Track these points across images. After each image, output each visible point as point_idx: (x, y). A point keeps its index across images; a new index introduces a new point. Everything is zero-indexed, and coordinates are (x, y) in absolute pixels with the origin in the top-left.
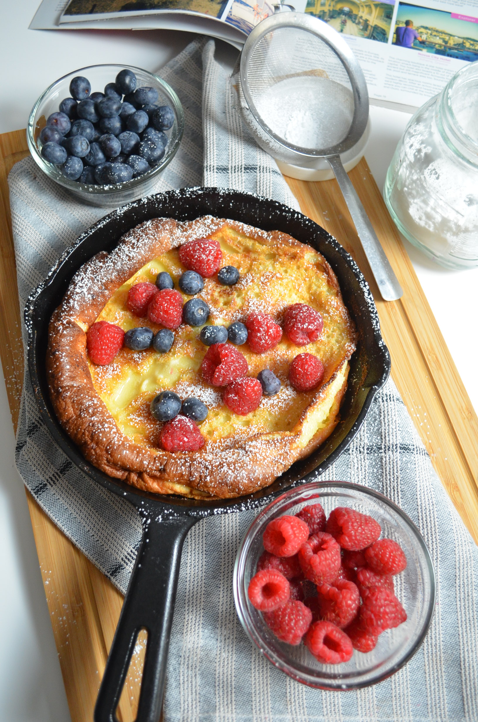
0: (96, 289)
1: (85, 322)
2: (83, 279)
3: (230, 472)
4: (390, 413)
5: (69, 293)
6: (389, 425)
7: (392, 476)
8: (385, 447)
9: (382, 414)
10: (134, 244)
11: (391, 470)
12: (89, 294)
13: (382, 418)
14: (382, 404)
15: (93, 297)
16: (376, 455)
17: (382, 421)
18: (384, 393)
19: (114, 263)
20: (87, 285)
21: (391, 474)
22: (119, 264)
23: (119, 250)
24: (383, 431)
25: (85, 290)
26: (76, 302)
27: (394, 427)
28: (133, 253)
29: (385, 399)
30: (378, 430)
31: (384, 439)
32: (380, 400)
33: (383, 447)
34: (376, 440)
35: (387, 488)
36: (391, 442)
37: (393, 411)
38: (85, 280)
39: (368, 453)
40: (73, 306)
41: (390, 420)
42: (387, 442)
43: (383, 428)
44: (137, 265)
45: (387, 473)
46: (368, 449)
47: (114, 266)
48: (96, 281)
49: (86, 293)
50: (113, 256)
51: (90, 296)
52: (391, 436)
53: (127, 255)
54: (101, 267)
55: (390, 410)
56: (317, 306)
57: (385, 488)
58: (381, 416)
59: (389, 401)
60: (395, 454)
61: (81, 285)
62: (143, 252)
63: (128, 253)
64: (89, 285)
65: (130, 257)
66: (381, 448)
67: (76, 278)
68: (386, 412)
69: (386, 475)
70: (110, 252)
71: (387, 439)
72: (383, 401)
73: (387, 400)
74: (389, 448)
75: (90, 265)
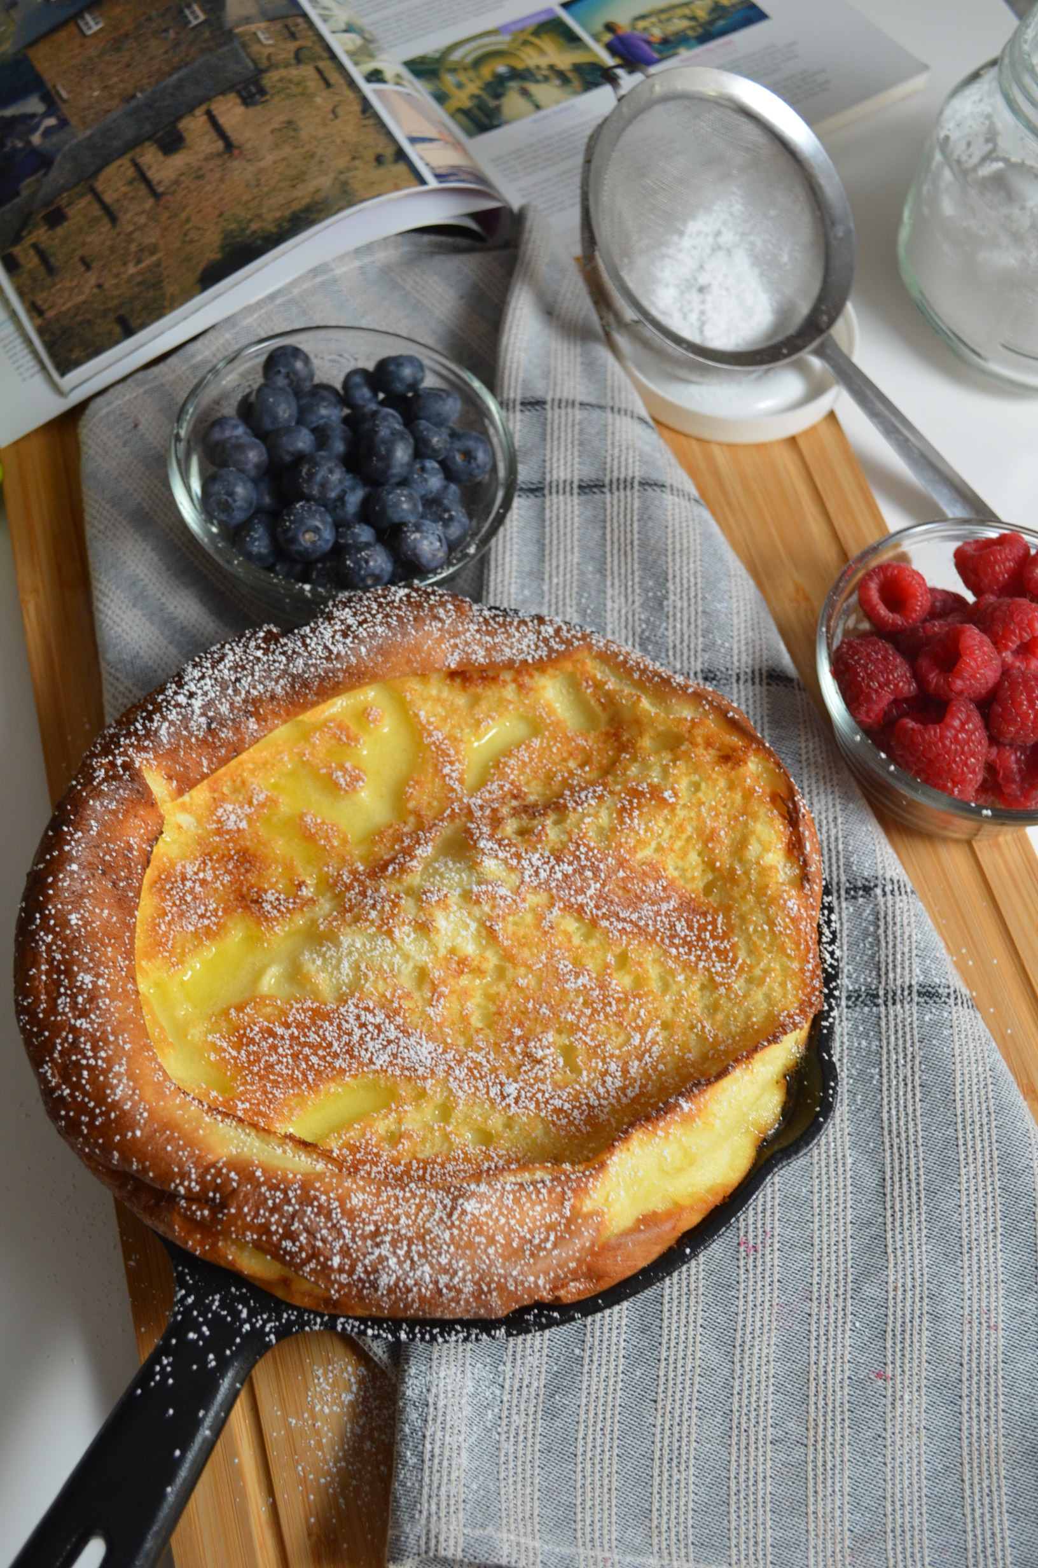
0: (224, 709)
1: (170, 778)
2: (203, 677)
4: (898, 919)
5: (161, 697)
6: (894, 946)
7: (902, 1055)
8: (886, 994)
9: (882, 923)
10: (349, 627)
11: (900, 1042)
12: (204, 714)
13: (881, 931)
14: (881, 900)
15: (209, 724)
16: (866, 1009)
17: (882, 938)
18: (888, 877)
19: (289, 659)
20: (205, 694)
21: (900, 1050)
22: (300, 661)
23: (313, 631)
24: (883, 958)
25: (197, 703)
26: (166, 724)
27: (906, 950)
28: (340, 647)
29: (888, 888)
30: (873, 957)
31: (884, 978)
32: (878, 891)
33: (881, 993)
34: (867, 978)
35: (889, 1080)
36: (899, 983)
37: (906, 915)
38: (207, 680)
39: (848, 1007)
40: (156, 731)
41: (898, 934)
42: (891, 982)
43: (882, 953)
44: (341, 675)
45: (891, 1047)
46: (849, 998)
47: (287, 665)
48: (230, 691)
49: (198, 712)
50: (291, 644)
51: (203, 720)
52: (899, 970)
53: (326, 647)
54: (258, 659)
55: (898, 912)
57: (885, 1080)
58: (878, 927)
59: (896, 892)
60: (907, 1007)
61: (193, 689)
62: (363, 649)
63: (329, 644)
64: (212, 695)
65: (331, 652)
66: (877, 996)
67: (190, 669)
68: (889, 919)
69: (888, 1052)
70: (287, 631)
71: (891, 975)
72: (885, 894)
73: (892, 891)
74: (895, 994)
75: (232, 649)
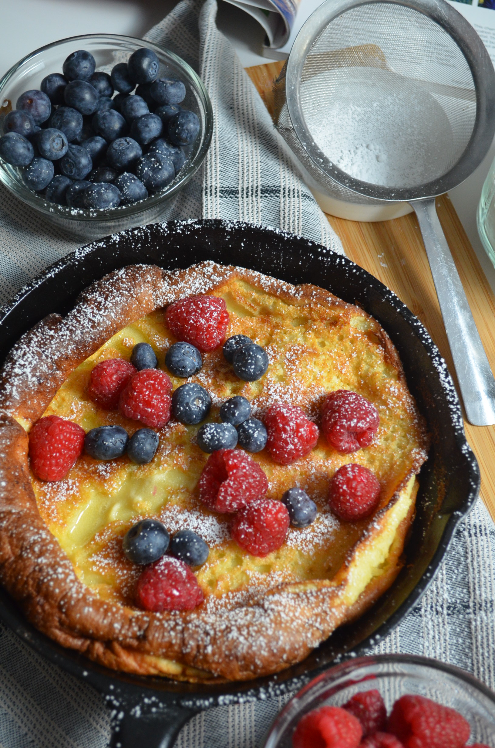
0: (44, 368)
1: (27, 418)
2: (25, 354)
3: (241, 639)
4: (481, 553)
5: (4, 374)
6: (479, 572)
7: (486, 649)
8: (475, 605)
9: (469, 555)
10: (100, 303)
11: (485, 641)
12: (34, 376)
13: (469, 561)
14: (468, 539)
15: (39, 380)
16: (461, 616)
17: (470, 566)
18: (472, 523)
19: (71, 331)
20: (30, 363)
21: (485, 646)
22: (78, 332)
23: (79, 312)
24: (471, 580)
25: (28, 370)
26: (15, 388)
27: (487, 575)
28: (98, 317)
29: (473, 531)
30: (463, 579)
31: (472, 593)
32: (466, 533)
33: (471, 604)
34: (460, 594)
35: (478, 668)
36: (483, 597)
37: (486, 550)
38: (28, 355)
39: (448, 615)
40: (11, 394)
41: (481, 563)
42: (478, 597)
43: (471, 576)
44: (104, 334)
45: (479, 644)
46: (448, 608)
47: (71, 336)
48: (44, 357)
49: (30, 375)
50: (70, 321)
51: (34, 379)
52: (483, 589)
53: (90, 320)
54: (52, 337)
55: (480, 548)
56: (369, 394)
57: (475, 668)
58: (467, 558)
59: (479, 535)
60: (489, 615)
61: (22, 363)
62: (113, 314)
63: (91, 317)
64: (34, 362)
65: (94, 322)
66: (468, 607)
67: (15, 352)
68: (475, 552)
69: (477, 648)
70: (64, 315)
71: (478, 592)
72: (470, 536)
73: (476, 533)
74: (481, 605)
75: (35, 334)
